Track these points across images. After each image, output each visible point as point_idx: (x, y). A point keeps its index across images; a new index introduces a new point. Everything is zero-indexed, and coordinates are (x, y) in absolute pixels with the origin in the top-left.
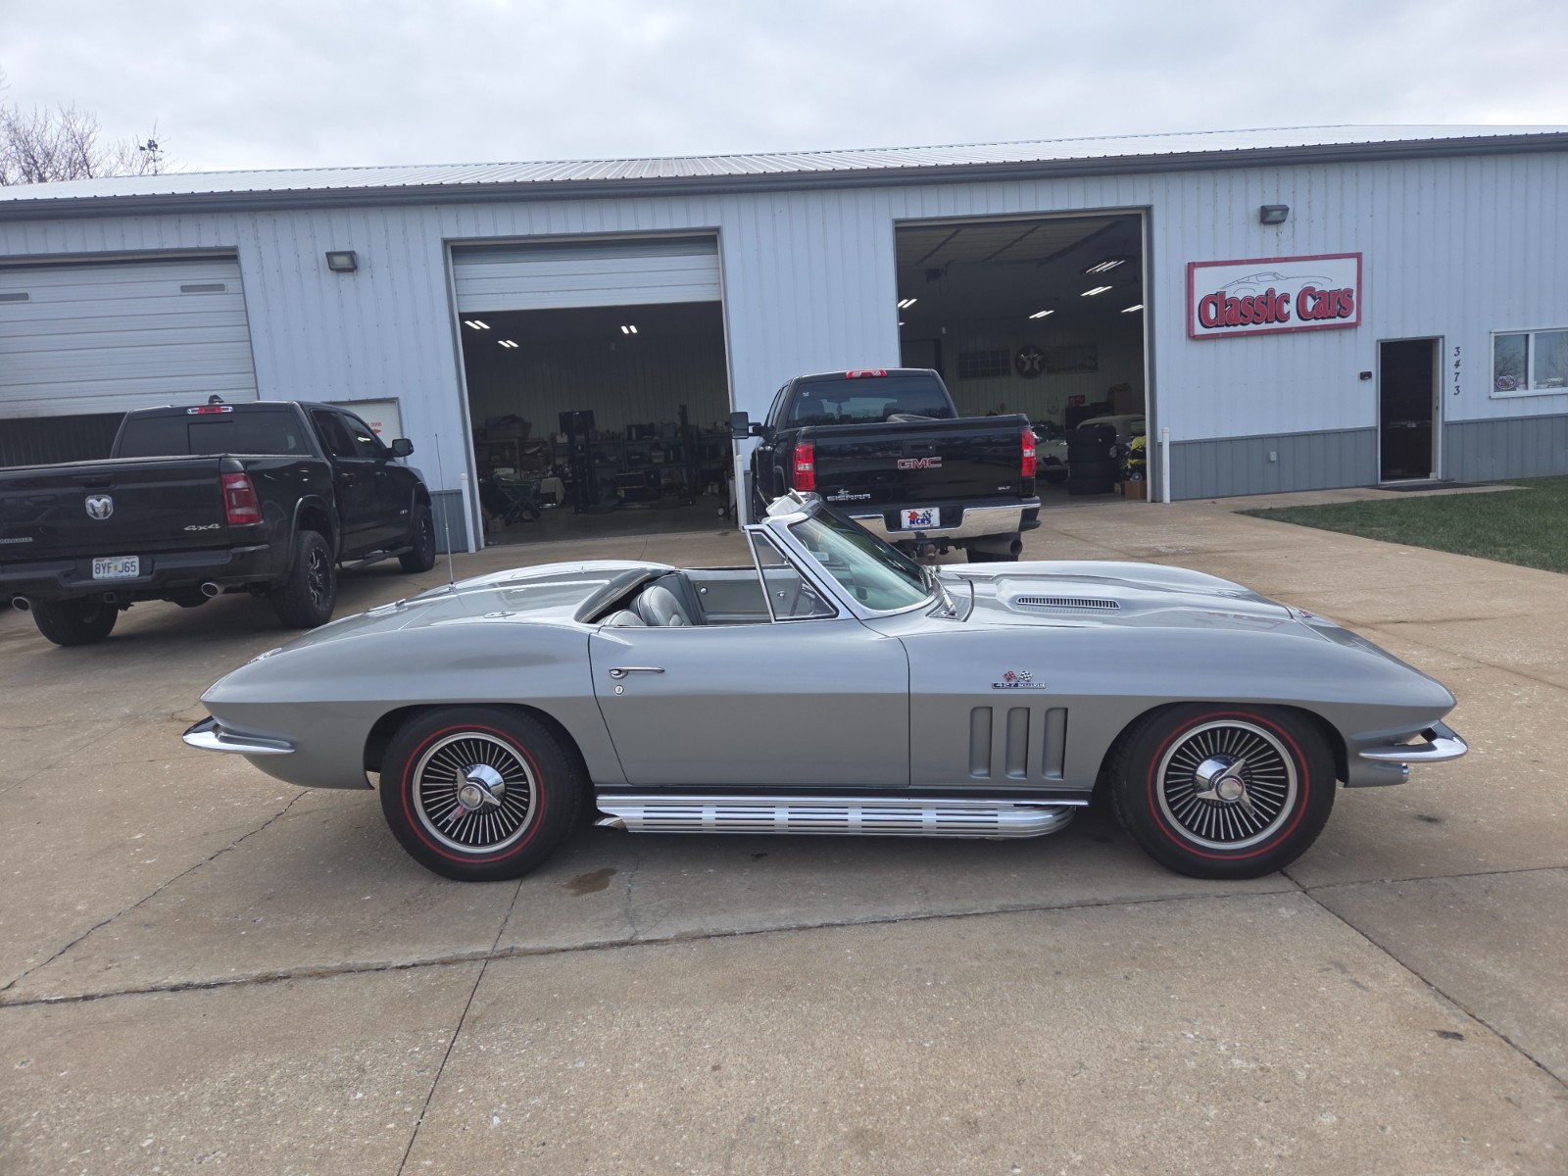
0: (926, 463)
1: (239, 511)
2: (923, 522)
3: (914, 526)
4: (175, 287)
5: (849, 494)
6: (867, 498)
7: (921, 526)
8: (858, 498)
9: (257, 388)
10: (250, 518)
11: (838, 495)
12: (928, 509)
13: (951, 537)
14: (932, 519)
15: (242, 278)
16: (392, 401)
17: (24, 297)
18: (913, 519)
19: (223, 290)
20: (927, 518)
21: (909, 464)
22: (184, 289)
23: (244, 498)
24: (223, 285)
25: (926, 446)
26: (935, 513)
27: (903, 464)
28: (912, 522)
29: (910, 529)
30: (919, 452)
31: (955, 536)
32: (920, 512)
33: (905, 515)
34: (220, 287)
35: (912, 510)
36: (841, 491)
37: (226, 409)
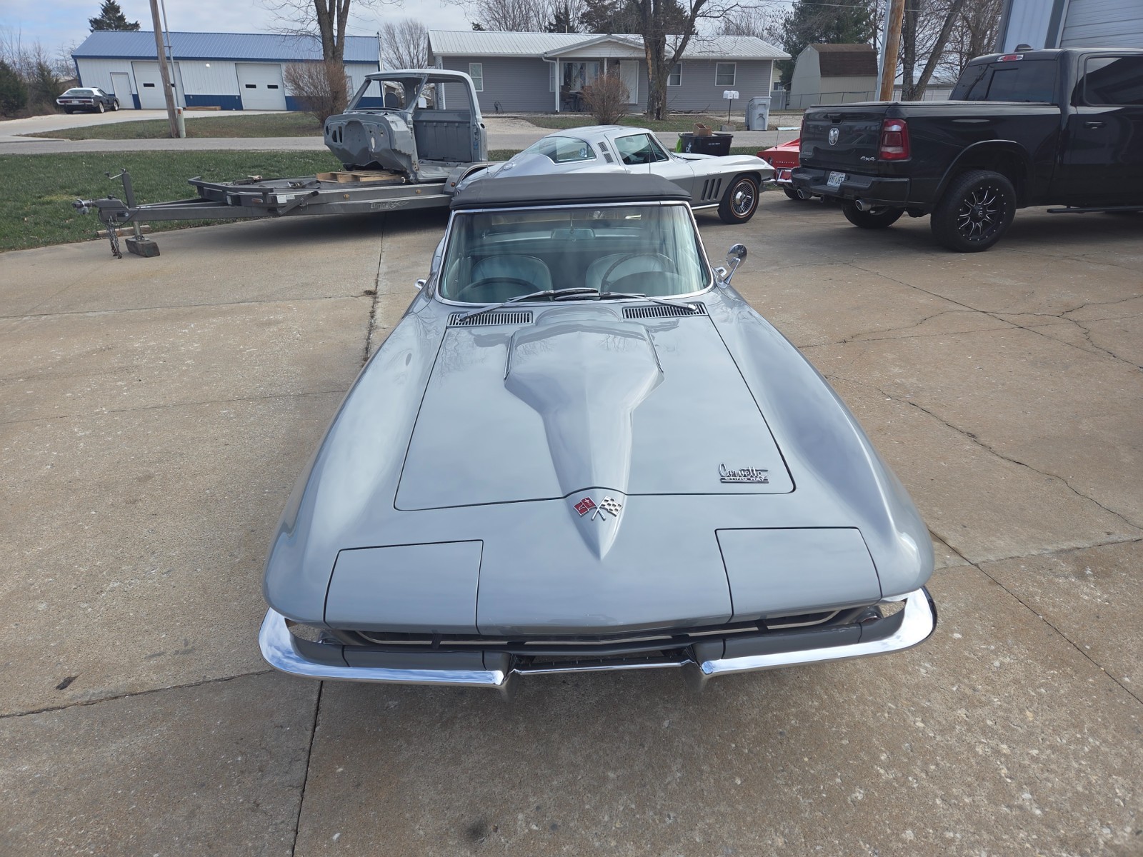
1: (890, 150)
10: (897, 156)
23: (894, 139)
37: (1020, 57)
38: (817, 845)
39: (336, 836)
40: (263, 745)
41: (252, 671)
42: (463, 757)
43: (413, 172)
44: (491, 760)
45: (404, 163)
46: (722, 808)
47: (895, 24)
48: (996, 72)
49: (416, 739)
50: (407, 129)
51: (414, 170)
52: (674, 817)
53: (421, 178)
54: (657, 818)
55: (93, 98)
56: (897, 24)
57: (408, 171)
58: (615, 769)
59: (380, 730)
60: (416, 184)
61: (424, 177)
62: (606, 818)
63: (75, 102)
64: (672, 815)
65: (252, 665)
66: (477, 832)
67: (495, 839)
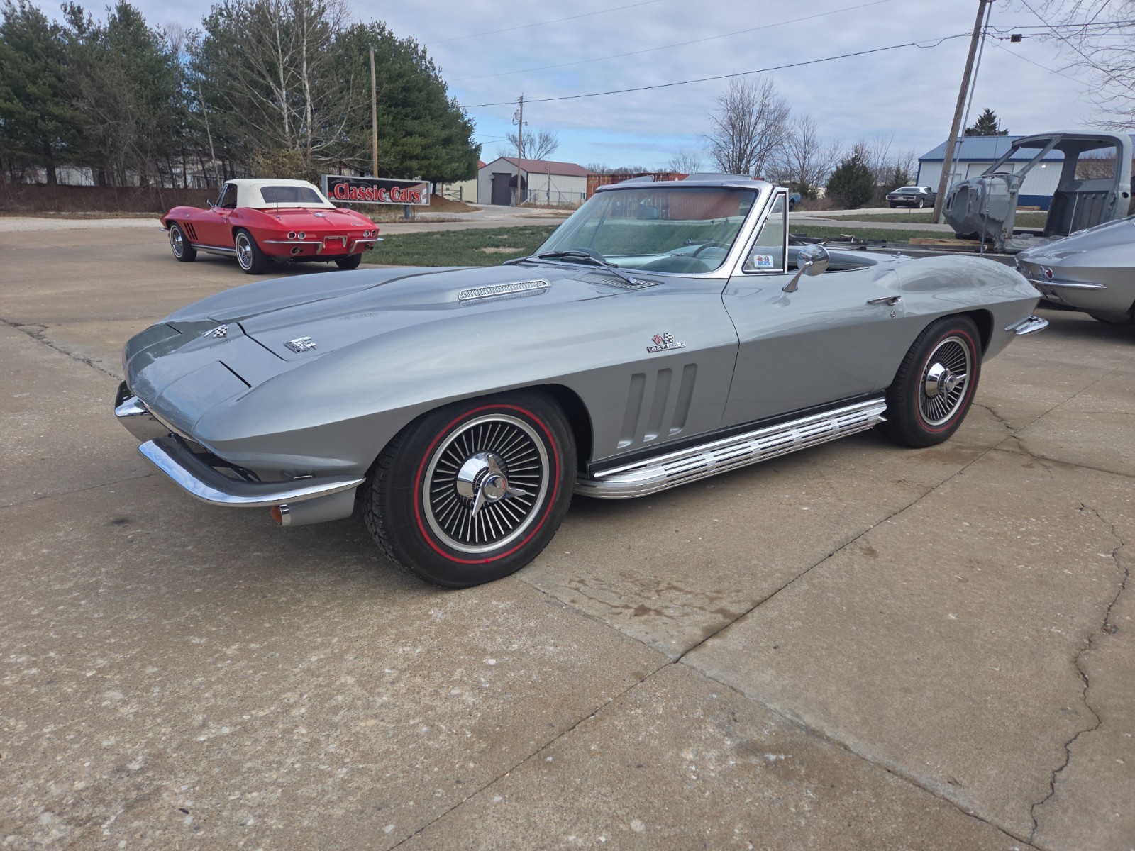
43: (1001, 240)
45: (992, 230)
50: (1007, 193)
51: (1002, 238)
53: (1007, 248)
55: (917, 195)
57: (994, 239)
60: (1001, 253)
61: (1013, 247)
63: (901, 198)
66: (121, 522)
67: (117, 528)
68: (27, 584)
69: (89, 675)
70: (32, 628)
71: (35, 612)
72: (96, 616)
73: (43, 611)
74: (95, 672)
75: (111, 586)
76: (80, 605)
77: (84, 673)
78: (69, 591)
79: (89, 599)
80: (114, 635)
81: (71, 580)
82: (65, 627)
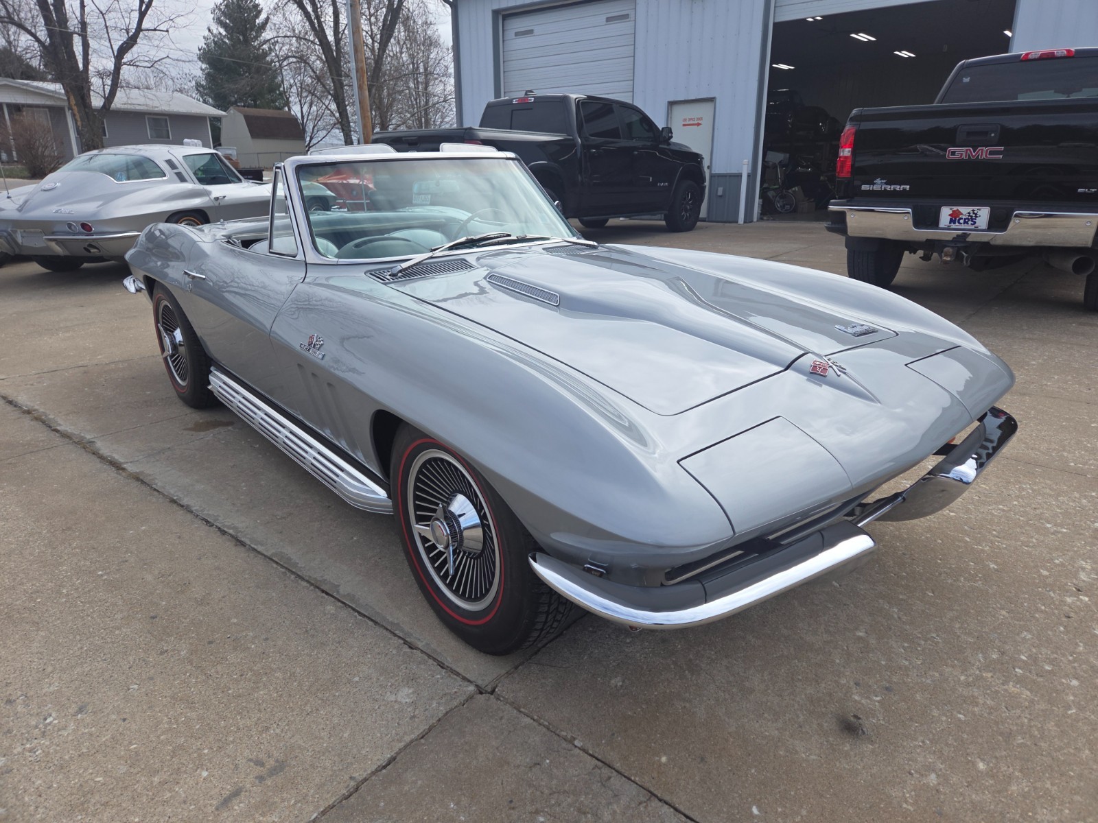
0: (984, 153)
2: (966, 222)
3: (953, 226)
4: (604, 18)
5: (886, 184)
6: (904, 190)
7: (963, 227)
8: (895, 190)
9: (633, 92)
11: (874, 184)
12: (976, 208)
13: (992, 243)
14: (978, 220)
15: (635, 9)
16: (711, 100)
17: (531, 32)
18: (954, 217)
19: (628, 18)
20: (972, 218)
21: (959, 153)
22: (608, 19)
24: (628, 15)
25: (986, 133)
26: (984, 214)
27: (953, 153)
28: (952, 221)
29: (949, 229)
30: (976, 138)
31: (999, 242)
32: (965, 211)
33: (946, 212)
34: (626, 16)
35: (955, 208)
36: (878, 181)
37: (531, 100)
38: (1022, 603)
39: (755, 810)
40: (547, 792)
41: (407, 739)
42: (747, 684)
44: (770, 674)
46: (950, 614)
47: (361, 82)
48: (514, 112)
49: (687, 694)
52: (937, 636)
54: (929, 642)
56: (363, 82)
58: (857, 629)
59: (644, 707)
62: (907, 663)
64: (934, 635)
65: (397, 734)
66: (850, 728)
67: (867, 724)
68: (1051, 725)
69: (1087, 599)
70: (1092, 667)
71: (1075, 683)
72: (1029, 636)
73: (1067, 676)
74: (1081, 597)
75: (982, 652)
76: (1029, 657)
77: (1089, 602)
78: (1020, 681)
79: (1017, 656)
80: (1038, 610)
81: (1006, 690)
82: (1064, 646)
